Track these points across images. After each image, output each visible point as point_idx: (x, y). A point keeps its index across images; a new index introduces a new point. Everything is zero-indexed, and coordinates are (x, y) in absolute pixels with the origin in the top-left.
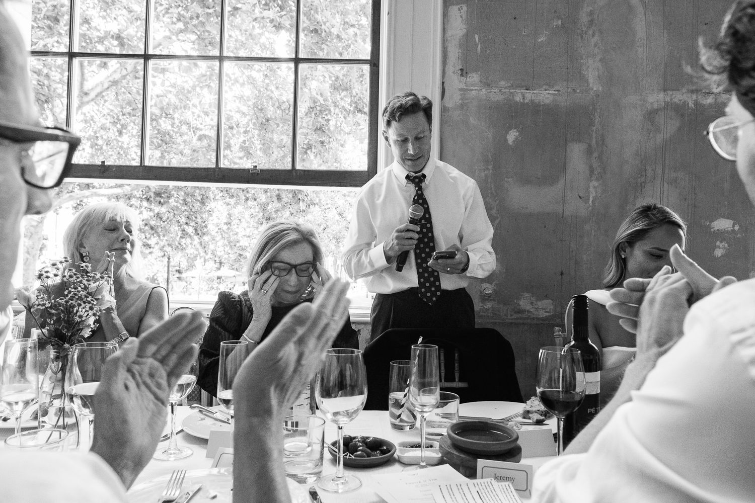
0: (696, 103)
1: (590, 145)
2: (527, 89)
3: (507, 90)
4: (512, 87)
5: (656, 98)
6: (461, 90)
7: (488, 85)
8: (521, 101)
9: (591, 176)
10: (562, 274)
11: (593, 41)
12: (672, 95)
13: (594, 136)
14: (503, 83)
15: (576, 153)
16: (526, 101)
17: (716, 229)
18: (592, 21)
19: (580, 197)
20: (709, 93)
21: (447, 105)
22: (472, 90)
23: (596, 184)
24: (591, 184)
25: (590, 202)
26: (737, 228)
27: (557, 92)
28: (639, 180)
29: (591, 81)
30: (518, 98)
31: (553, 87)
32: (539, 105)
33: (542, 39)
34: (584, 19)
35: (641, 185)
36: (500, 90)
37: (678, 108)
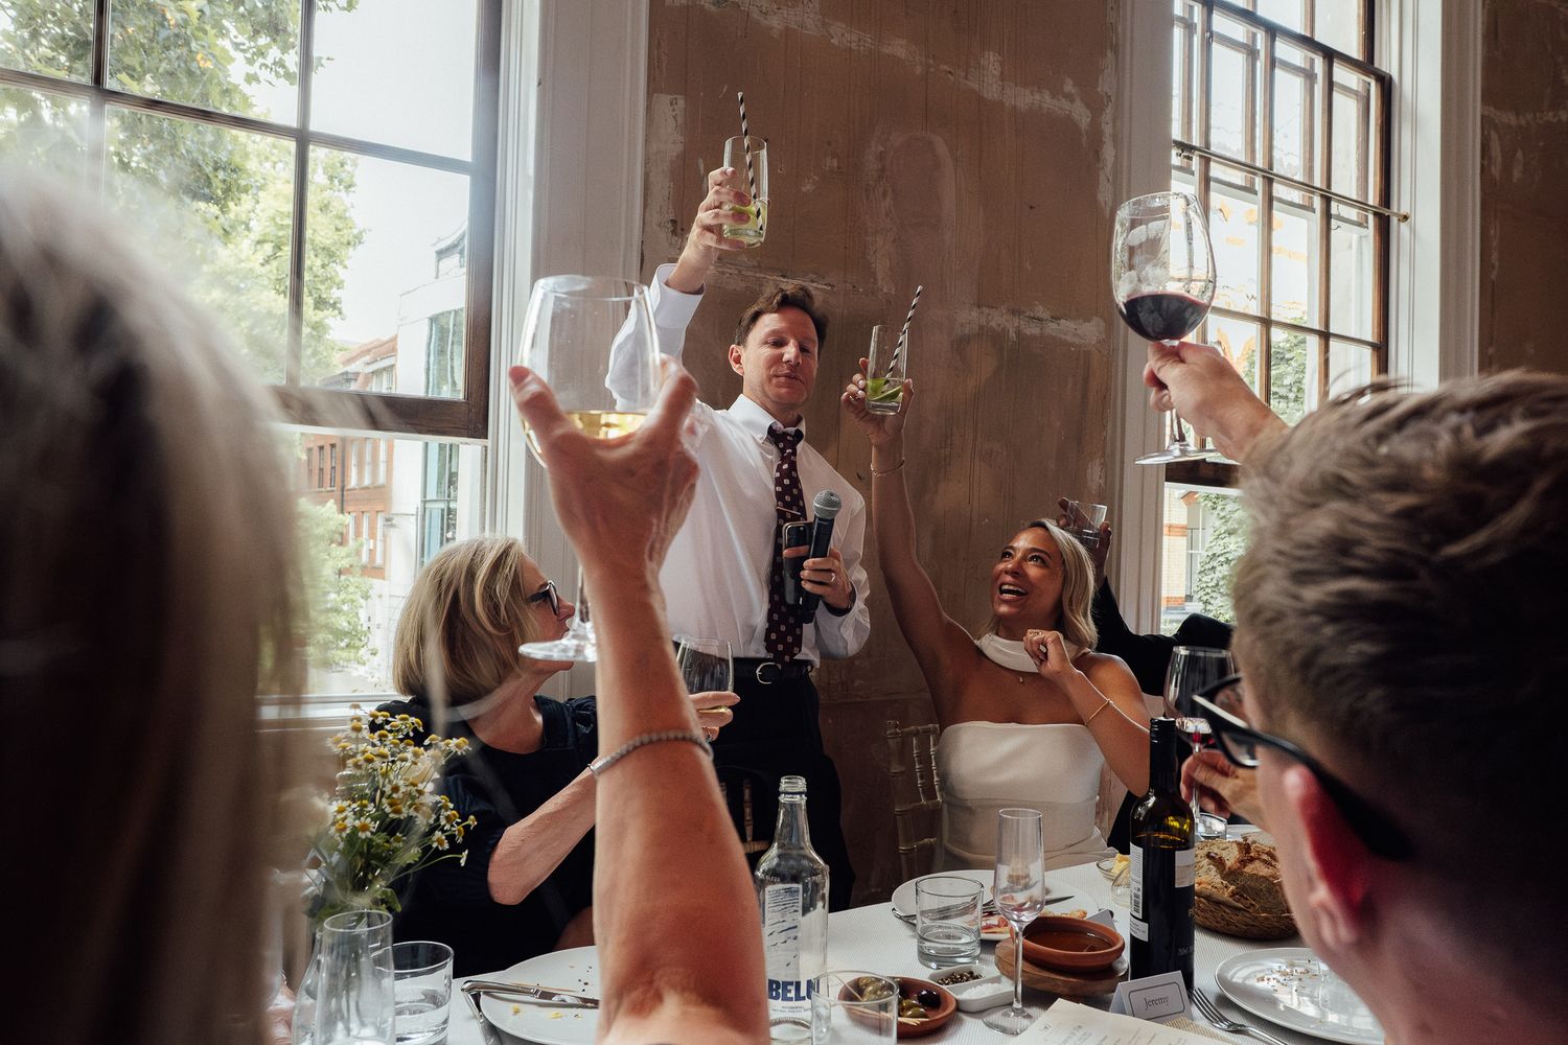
0: (1018, 333)
2: (784, 276)
3: (749, 273)
4: (758, 267)
5: (969, 318)
11: (884, 206)
12: (989, 314)
18: (881, 171)
19: (859, 477)
20: (1034, 318)
27: (828, 288)
28: (943, 451)
29: (879, 276)
31: (824, 277)
33: (807, 188)
34: (871, 164)
36: (740, 272)
37: (996, 338)
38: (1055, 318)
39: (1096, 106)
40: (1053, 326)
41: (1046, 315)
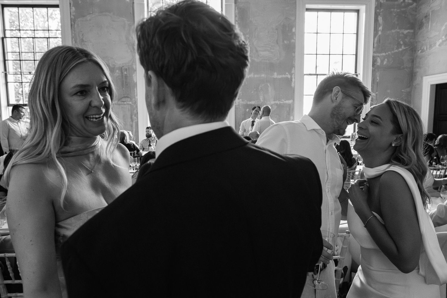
0: (280, 103)
2: (250, 102)
4: (247, 101)
5: (273, 102)
6: (238, 102)
7: (243, 101)
11: (262, 92)
14: (245, 101)
18: (261, 89)
21: (236, 105)
29: (261, 99)
30: (248, 103)
31: (254, 101)
32: (252, 104)
33: (252, 92)
34: (260, 88)
37: (277, 104)
38: (285, 101)
39: (291, 75)
40: (285, 102)
41: (284, 100)
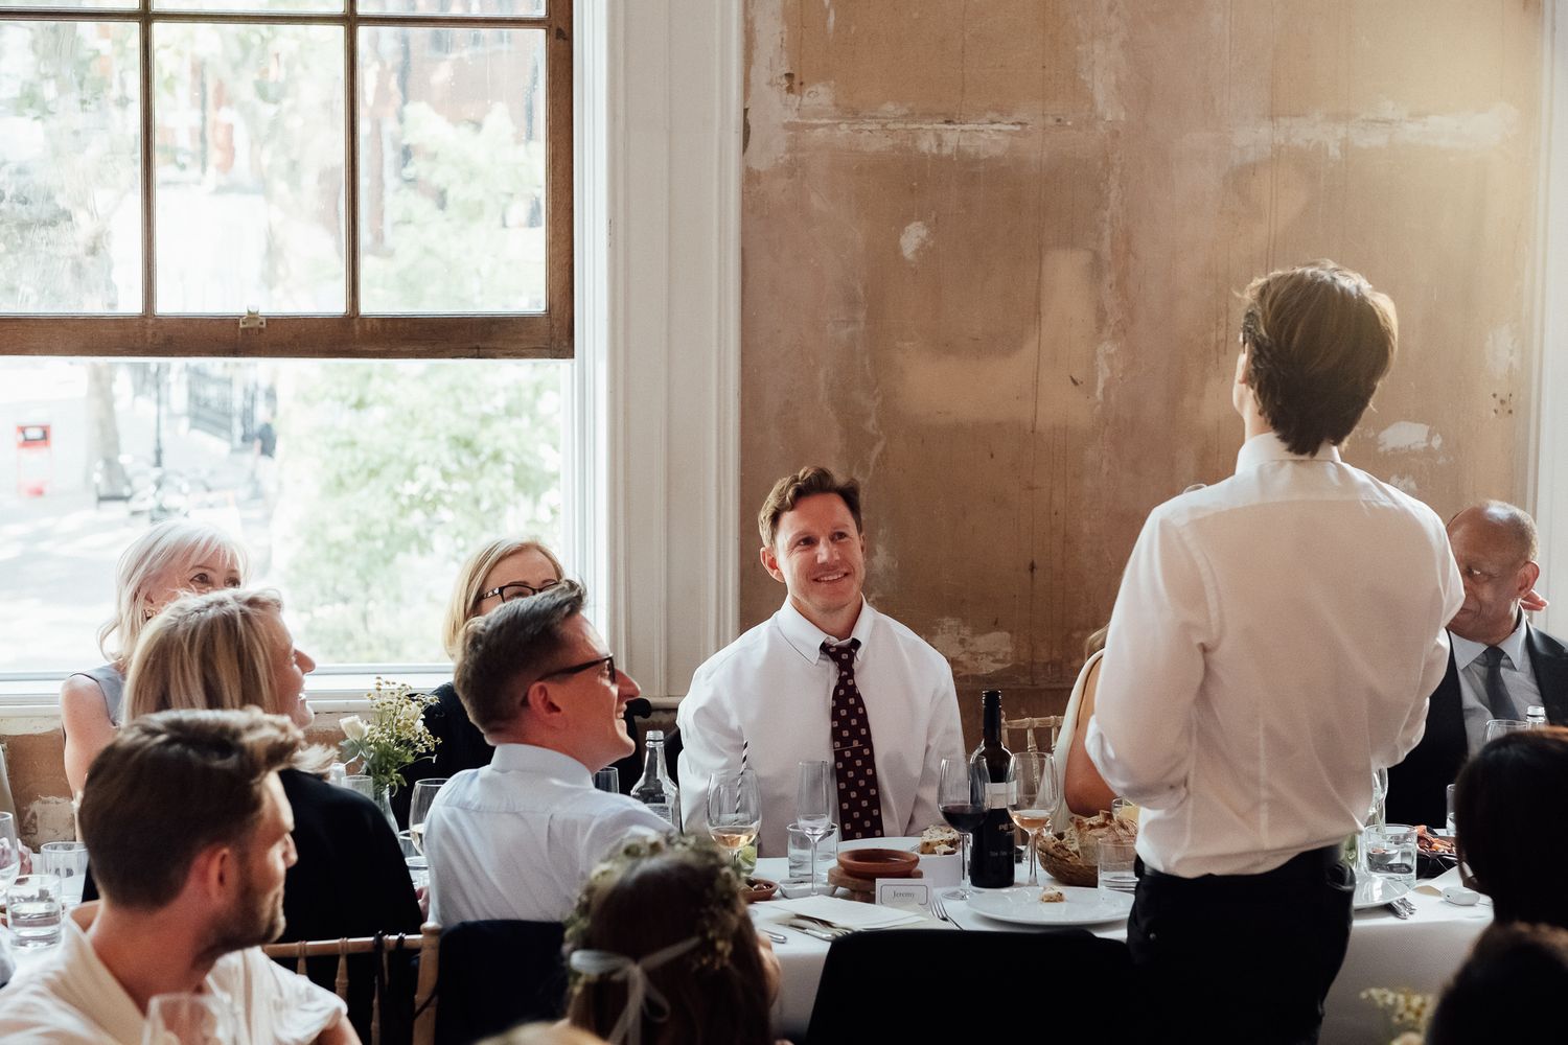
0: (1346, 147)
1: (1096, 256)
2: (947, 122)
3: (902, 126)
4: (910, 116)
6: (788, 126)
7: (854, 114)
8: (935, 151)
9: (1100, 330)
10: (1032, 567)
12: (1289, 127)
13: (1107, 233)
14: (889, 107)
15: (1065, 273)
16: (946, 151)
17: (1390, 445)
19: (1075, 382)
20: (1376, 121)
21: (755, 166)
22: (815, 127)
23: (1107, 347)
24: (1100, 350)
25: (1099, 393)
26: (1437, 442)
27: (1018, 128)
28: (1213, 335)
29: (1100, 97)
30: (927, 145)
31: (1010, 115)
32: (976, 161)
35: (1217, 347)
36: (884, 126)
38: (1416, 116)
40: (1413, 128)
41: (1401, 113)
